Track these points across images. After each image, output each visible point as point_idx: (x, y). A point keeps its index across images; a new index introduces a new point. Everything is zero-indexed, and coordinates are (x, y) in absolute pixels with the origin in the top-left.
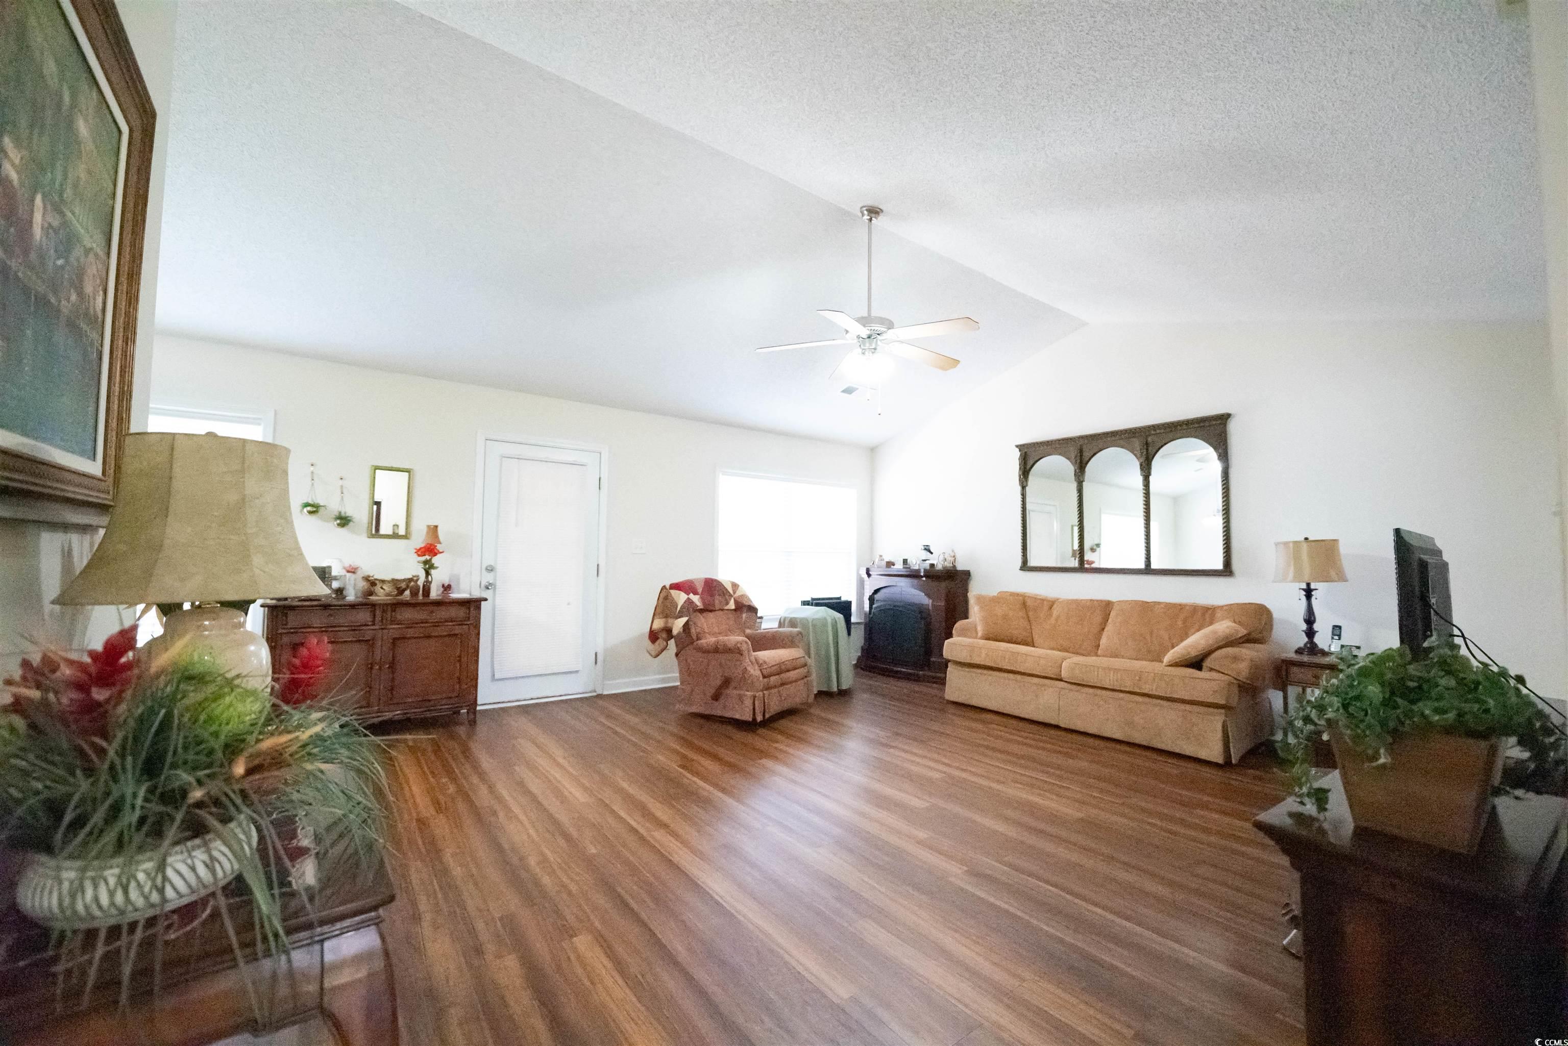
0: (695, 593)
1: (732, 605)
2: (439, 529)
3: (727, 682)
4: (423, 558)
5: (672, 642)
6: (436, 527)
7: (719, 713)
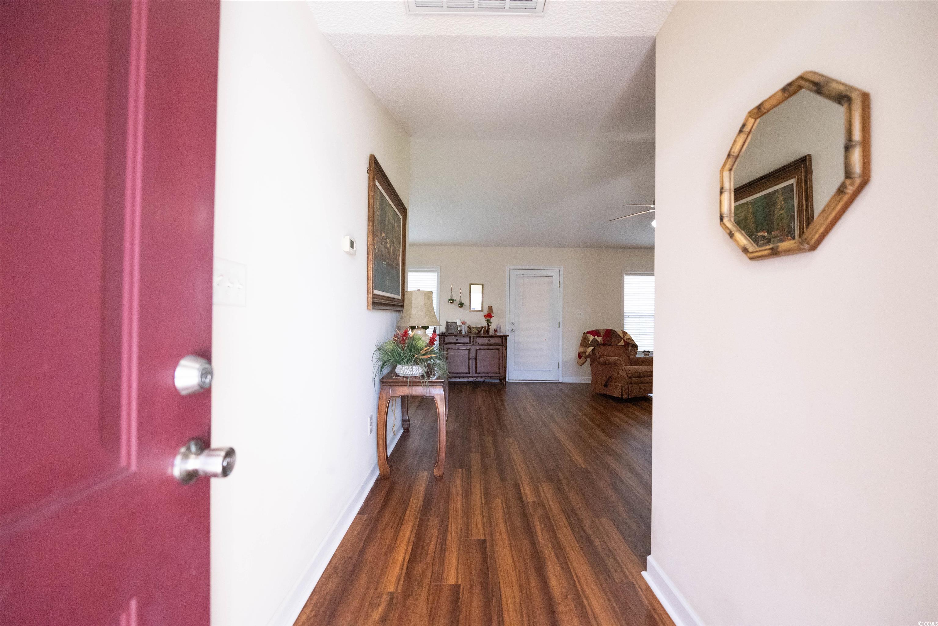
0: (599, 336)
1: (622, 343)
2: (493, 307)
3: (610, 378)
4: (487, 319)
5: (588, 360)
6: (492, 306)
7: (608, 393)
